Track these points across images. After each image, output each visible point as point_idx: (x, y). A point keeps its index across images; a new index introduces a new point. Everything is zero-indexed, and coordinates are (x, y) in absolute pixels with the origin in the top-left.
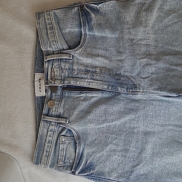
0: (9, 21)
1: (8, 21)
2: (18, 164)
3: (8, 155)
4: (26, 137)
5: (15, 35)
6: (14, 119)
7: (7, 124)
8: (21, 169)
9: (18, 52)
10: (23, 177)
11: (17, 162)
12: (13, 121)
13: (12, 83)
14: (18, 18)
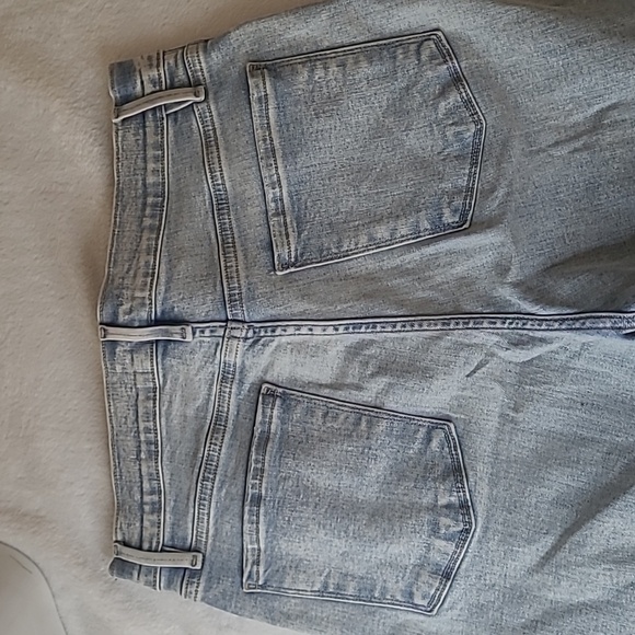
0: (9, 88)
1: (5, 89)
2: (46, 579)
3: (11, 547)
4: (72, 483)
5: (33, 135)
6: (29, 421)
7: (7, 438)
8: (54, 596)
9: (42, 193)
10: (63, 625)
11: (42, 572)
12: (26, 428)
13: (22, 299)
14: (40, 78)
